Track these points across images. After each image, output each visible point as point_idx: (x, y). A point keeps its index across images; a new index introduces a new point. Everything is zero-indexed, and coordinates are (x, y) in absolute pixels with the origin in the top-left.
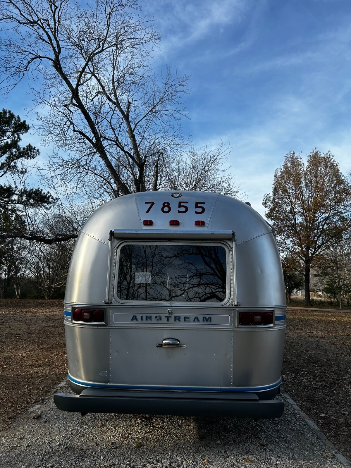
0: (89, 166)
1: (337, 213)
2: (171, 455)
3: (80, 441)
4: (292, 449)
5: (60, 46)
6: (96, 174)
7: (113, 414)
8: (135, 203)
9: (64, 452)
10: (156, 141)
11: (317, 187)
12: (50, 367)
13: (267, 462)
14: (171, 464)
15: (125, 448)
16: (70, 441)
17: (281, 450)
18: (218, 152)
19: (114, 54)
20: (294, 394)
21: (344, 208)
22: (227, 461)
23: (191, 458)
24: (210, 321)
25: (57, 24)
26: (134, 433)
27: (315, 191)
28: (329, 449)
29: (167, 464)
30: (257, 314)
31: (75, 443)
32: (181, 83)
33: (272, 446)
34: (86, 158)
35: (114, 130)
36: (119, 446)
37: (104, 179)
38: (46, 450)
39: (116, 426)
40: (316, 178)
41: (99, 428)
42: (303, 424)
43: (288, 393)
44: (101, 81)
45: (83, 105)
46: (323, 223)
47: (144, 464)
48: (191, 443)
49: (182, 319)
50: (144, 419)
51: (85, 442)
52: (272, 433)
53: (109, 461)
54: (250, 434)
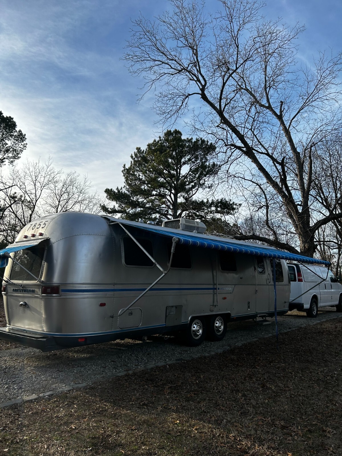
30: (48, 287)
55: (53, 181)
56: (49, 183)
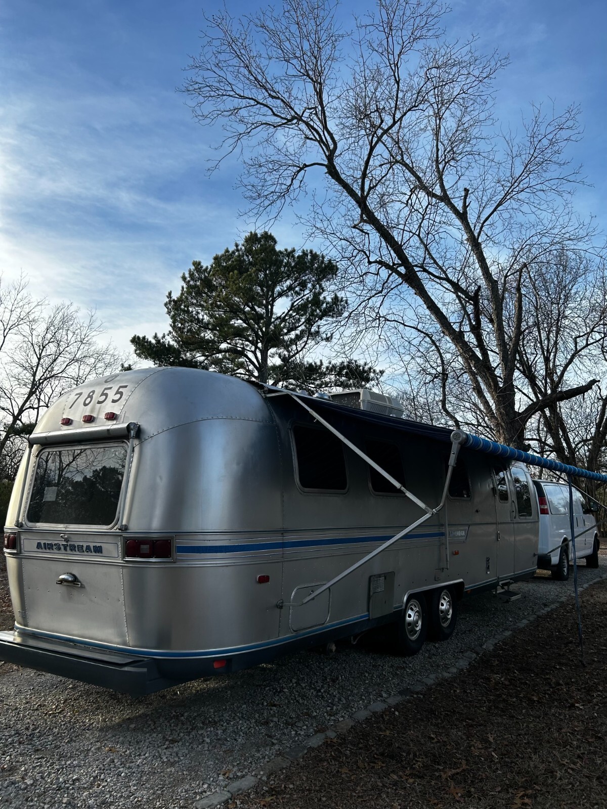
30: (142, 542)
49: (76, 548)
55: (27, 319)
56: (20, 323)
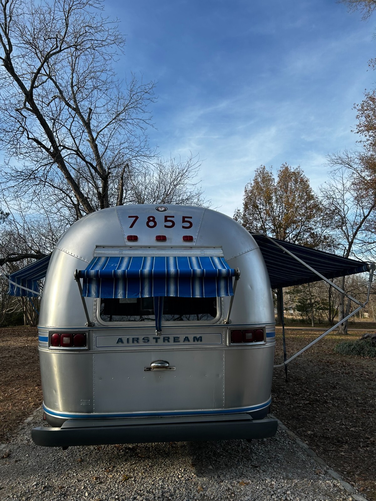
0: (46, 178)
1: (308, 229)
2: (162, 485)
3: (59, 479)
4: (285, 469)
5: (11, 44)
6: (54, 187)
7: (92, 447)
8: (117, 218)
9: (43, 492)
10: (121, 151)
11: (287, 203)
12: (12, 402)
13: (262, 483)
14: (163, 494)
15: (111, 482)
16: (47, 479)
17: (274, 470)
18: (188, 165)
19: (72, 55)
20: (278, 413)
21: (314, 224)
22: (221, 486)
23: (184, 486)
24: (201, 341)
25: (8, 20)
26: (118, 466)
27: (285, 206)
28: (321, 465)
29: (159, 494)
30: (247, 331)
31: (54, 481)
32: (147, 90)
33: (265, 467)
34: (43, 169)
35: (74, 139)
36: (104, 481)
37: (63, 192)
38: (21, 492)
39: (98, 460)
40: (287, 193)
41: (78, 463)
42: (292, 443)
43: (272, 413)
44: (58, 84)
45: (38, 110)
46: (294, 239)
47: (135, 497)
48: (181, 471)
49: (172, 340)
50: (127, 450)
51: (65, 479)
52: (263, 454)
53: (95, 497)
54: (241, 457)
